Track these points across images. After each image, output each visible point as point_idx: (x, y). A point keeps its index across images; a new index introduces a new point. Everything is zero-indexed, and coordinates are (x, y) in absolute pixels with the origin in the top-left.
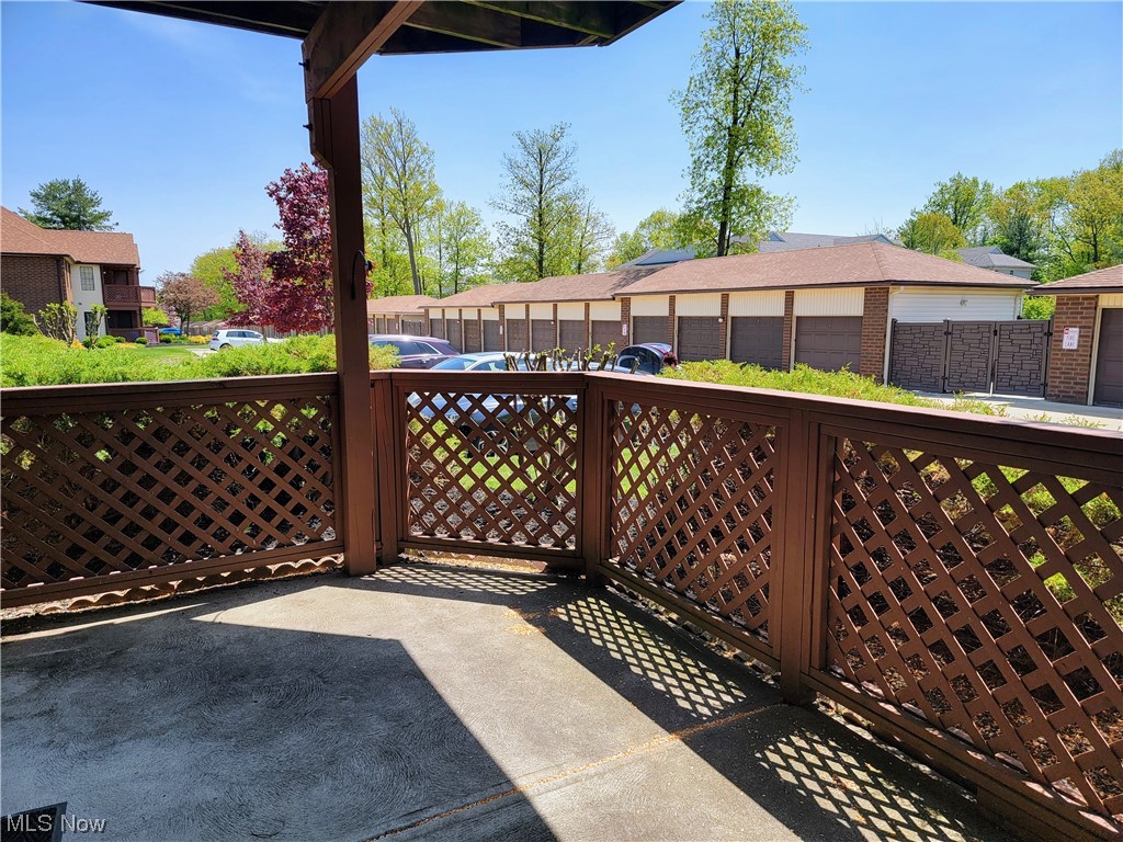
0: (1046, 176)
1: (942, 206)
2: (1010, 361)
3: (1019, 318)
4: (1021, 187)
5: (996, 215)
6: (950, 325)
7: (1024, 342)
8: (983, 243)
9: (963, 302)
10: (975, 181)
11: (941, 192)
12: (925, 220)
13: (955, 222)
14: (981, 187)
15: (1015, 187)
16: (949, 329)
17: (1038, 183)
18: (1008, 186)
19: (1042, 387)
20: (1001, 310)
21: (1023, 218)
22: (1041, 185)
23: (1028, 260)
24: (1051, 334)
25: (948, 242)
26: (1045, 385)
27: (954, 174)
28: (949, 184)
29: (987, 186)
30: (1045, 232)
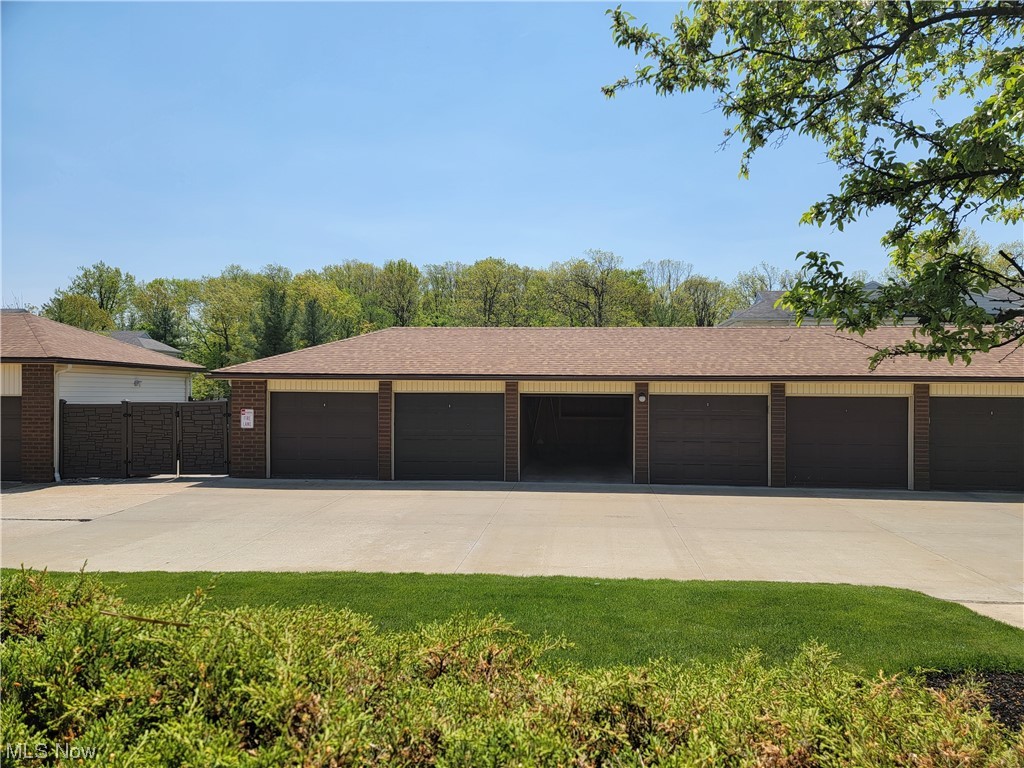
0: (180, 276)
1: (88, 290)
2: (194, 441)
3: (190, 399)
4: (161, 283)
5: (140, 305)
6: (129, 407)
7: (206, 423)
8: (132, 327)
9: (137, 383)
10: (117, 271)
11: (85, 275)
12: (72, 300)
13: (101, 305)
14: (124, 277)
15: (156, 282)
16: (128, 410)
17: (174, 281)
18: (149, 280)
19: (226, 466)
20: (171, 392)
21: (166, 309)
22: (177, 284)
23: (174, 346)
24: (230, 415)
25: (97, 324)
26: (228, 462)
27: (97, 262)
28: (92, 270)
29: (130, 279)
30: (184, 322)
